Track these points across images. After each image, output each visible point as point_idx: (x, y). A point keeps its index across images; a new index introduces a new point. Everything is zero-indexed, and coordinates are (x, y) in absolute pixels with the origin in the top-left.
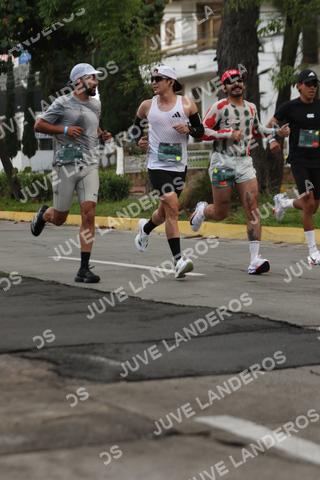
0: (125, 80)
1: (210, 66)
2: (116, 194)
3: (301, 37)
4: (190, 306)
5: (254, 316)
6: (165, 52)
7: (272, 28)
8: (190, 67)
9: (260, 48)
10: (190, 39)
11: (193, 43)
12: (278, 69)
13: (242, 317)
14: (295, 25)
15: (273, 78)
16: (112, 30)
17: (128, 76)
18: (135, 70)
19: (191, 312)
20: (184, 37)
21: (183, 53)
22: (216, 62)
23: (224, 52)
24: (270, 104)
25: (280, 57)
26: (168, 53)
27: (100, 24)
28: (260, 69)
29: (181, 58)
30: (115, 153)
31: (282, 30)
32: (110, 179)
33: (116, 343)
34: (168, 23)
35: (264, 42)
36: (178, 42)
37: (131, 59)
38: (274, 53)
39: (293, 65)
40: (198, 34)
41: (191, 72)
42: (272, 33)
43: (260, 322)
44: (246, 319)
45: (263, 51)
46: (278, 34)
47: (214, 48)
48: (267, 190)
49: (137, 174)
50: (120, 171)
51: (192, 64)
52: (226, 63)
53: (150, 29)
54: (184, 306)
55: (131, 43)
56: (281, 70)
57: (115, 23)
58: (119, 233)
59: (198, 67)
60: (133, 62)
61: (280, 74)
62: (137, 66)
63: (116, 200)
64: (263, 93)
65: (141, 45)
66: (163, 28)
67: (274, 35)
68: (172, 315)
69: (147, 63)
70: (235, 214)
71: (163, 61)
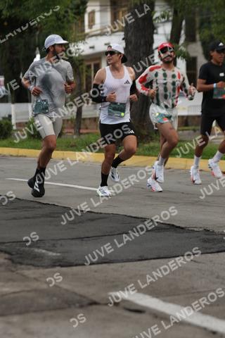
3: (184, 23)
4: (105, 214)
6: (87, 34)
7: (163, 17)
9: (155, 31)
14: (180, 15)
19: (106, 218)
20: (101, 23)
21: (100, 35)
22: (124, 41)
23: (130, 34)
25: (169, 37)
26: (91, 34)
28: (155, 46)
29: (99, 38)
31: (171, 18)
33: (53, 240)
34: (90, 13)
35: (158, 27)
36: (97, 27)
38: (165, 34)
39: (178, 43)
40: (111, 21)
42: (163, 20)
45: (157, 33)
46: (168, 21)
47: (122, 31)
49: (68, 120)
51: (107, 42)
52: (131, 42)
53: (78, 17)
54: (101, 213)
55: (64, 27)
65: (71, 28)
66: (86, 17)
67: (165, 22)
68: (92, 220)
71: (87, 40)
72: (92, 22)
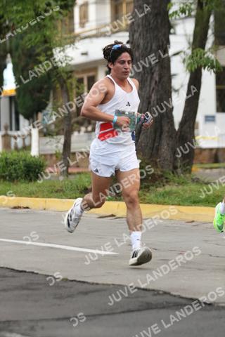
0: (40, 62)
2: (31, 175)
3: (212, 19)
4: (103, 284)
5: (165, 293)
6: (78, 35)
7: (183, 11)
9: (172, 31)
10: (103, 22)
11: (105, 25)
12: (189, 52)
13: (155, 295)
14: (206, 8)
15: (184, 61)
16: (26, 14)
17: (42, 58)
18: (49, 53)
19: (105, 290)
20: (97, 20)
21: (96, 36)
23: (137, 35)
24: (182, 86)
25: (191, 40)
26: (83, 35)
27: (15, 8)
28: (171, 51)
29: (95, 40)
30: (30, 135)
31: (193, 13)
32: (25, 160)
33: (31, 321)
34: (81, 6)
35: (176, 25)
36: (91, 25)
37: (46, 42)
38: (186, 35)
39: (203, 48)
40: (112, 17)
42: (183, 15)
43: (172, 299)
44: (158, 297)
45: (174, 33)
46: (190, 16)
47: (127, 31)
48: (179, 170)
49: (51, 155)
50: (34, 152)
52: (138, 46)
53: (64, 12)
54: (97, 284)
55: (45, 26)
56: (193, 53)
57: (29, 7)
58: (34, 213)
60: (48, 45)
61: (192, 57)
62: (50, 49)
63: (31, 180)
64: (175, 75)
65: (55, 27)
66: (77, 11)
67: (186, 18)
68: (86, 293)
69: (60, 46)
70: (148, 194)
71: (77, 44)
72: (84, 17)
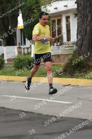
0: (35, 13)
1: (74, 6)
8: (65, 6)
17: (35, 11)
18: (39, 8)
22: (76, 4)
29: (60, 2)
30: (31, 47)
32: (28, 59)
37: (37, 3)
41: (65, 9)
51: (65, 5)
59: (68, 6)
60: (38, 5)
62: (40, 6)
70: (86, 75)
